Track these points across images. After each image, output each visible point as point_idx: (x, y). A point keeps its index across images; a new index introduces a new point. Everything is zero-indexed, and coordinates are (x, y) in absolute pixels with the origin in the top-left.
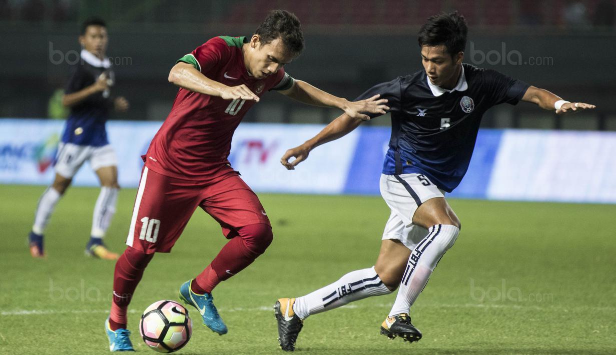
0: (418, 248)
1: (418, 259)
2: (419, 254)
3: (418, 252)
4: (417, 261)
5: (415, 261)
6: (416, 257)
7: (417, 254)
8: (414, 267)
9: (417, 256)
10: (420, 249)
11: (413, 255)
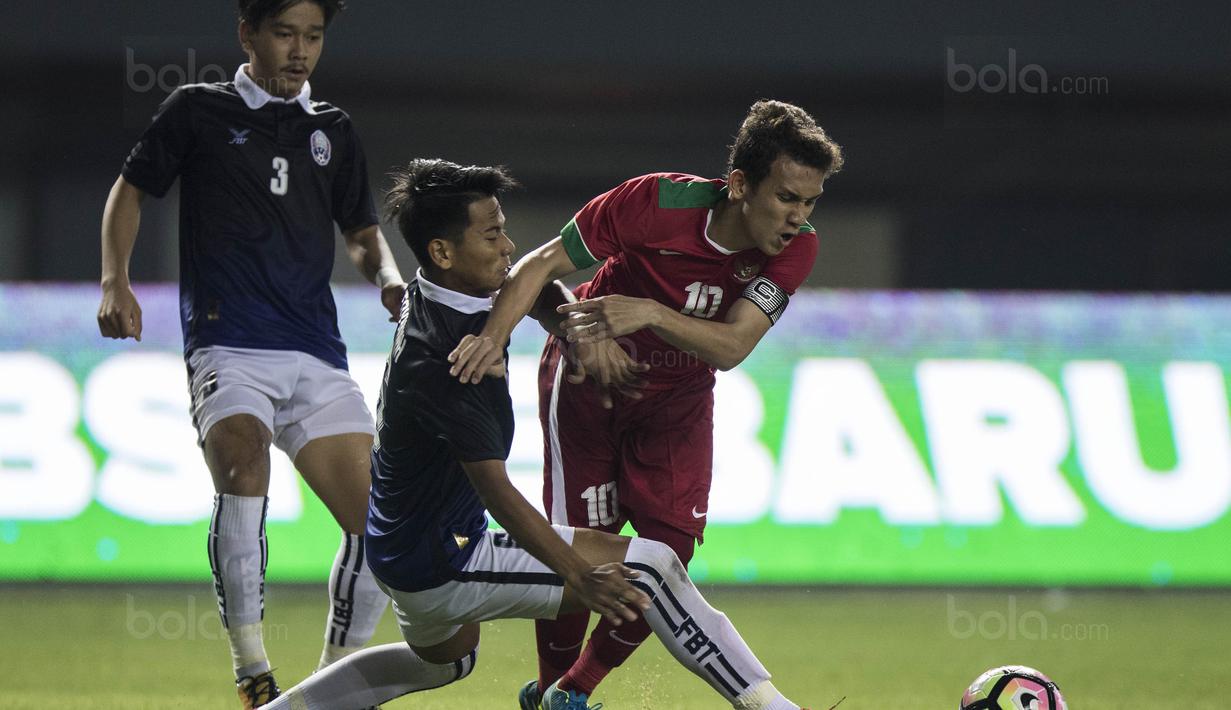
0: (673, 626)
1: (700, 633)
2: (690, 626)
3: (684, 627)
4: (705, 639)
5: (703, 644)
6: (694, 639)
7: (689, 632)
8: (717, 651)
9: (694, 632)
10: (679, 621)
11: (687, 645)
